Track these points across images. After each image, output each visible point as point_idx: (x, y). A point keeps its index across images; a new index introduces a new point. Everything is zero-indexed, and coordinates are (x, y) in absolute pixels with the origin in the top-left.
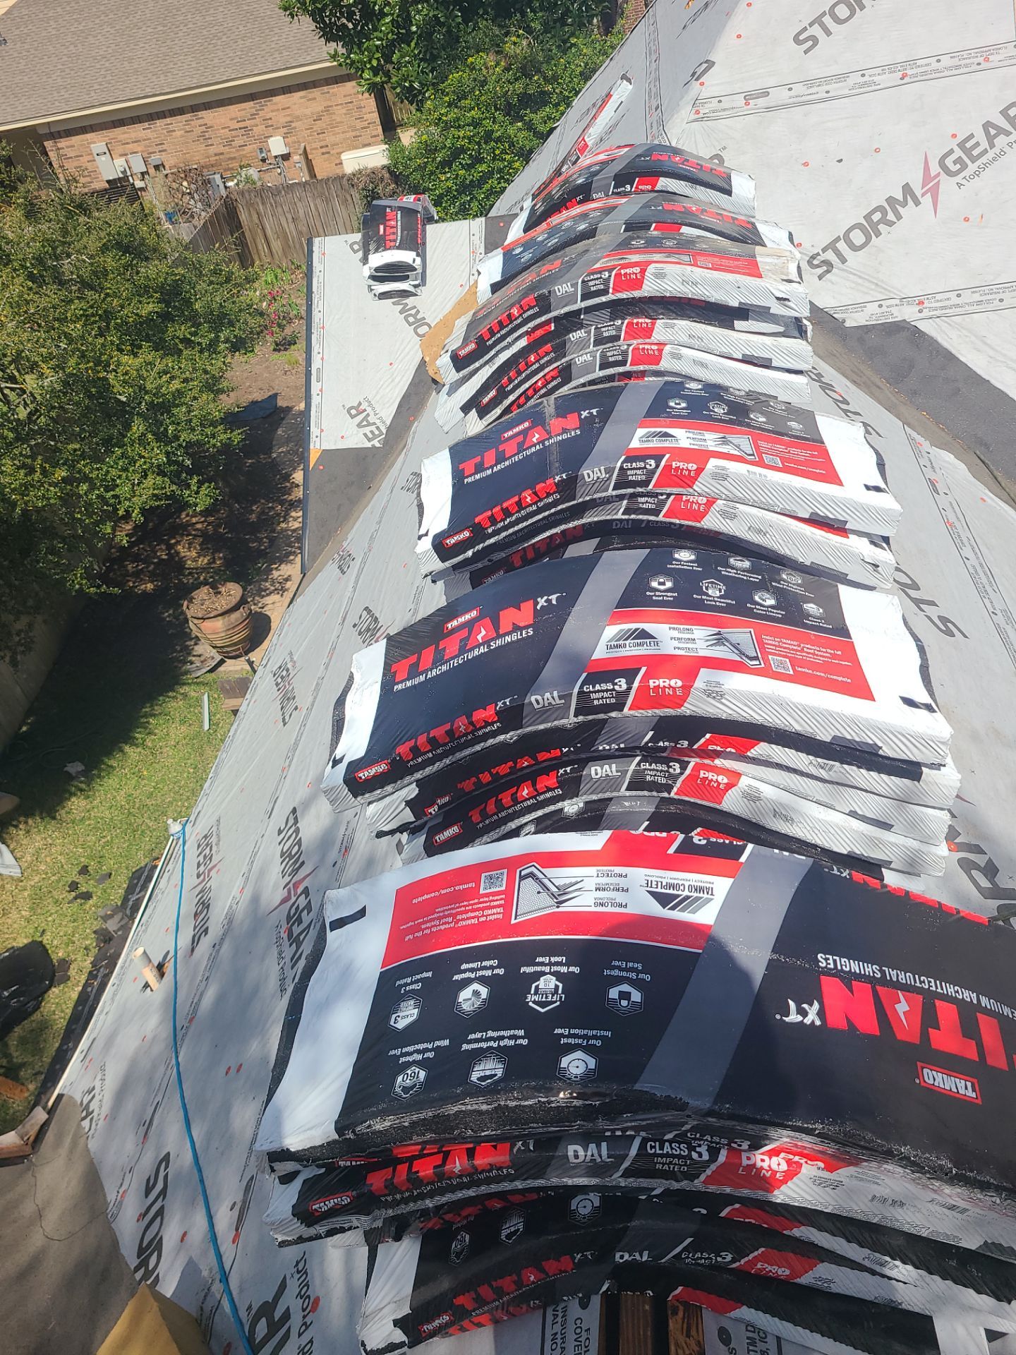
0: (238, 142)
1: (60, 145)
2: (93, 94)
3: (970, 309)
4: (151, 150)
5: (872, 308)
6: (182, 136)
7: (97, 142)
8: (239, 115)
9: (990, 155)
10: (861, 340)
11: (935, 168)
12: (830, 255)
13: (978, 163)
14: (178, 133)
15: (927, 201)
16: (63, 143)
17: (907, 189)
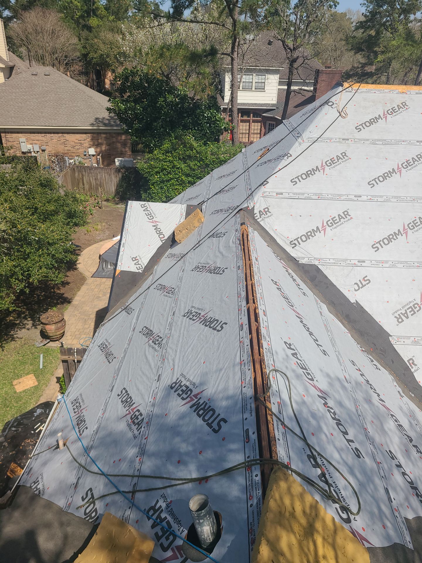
0: (76, 147)
1: (7, 136)
2: (25, 121)
3: (332, 264)
4: (43, 144)
5: (306, 259)
6: (56, 142)
7: (22, 138)
8: (80, 139)
9: (339, 223)
10: (303, 267)
11: (325, 224)
12: (296, 242)
13: (336, 225)
14: (55, 140)
15: (323, 232)
16: (9, 135)
17: (317, 228)
